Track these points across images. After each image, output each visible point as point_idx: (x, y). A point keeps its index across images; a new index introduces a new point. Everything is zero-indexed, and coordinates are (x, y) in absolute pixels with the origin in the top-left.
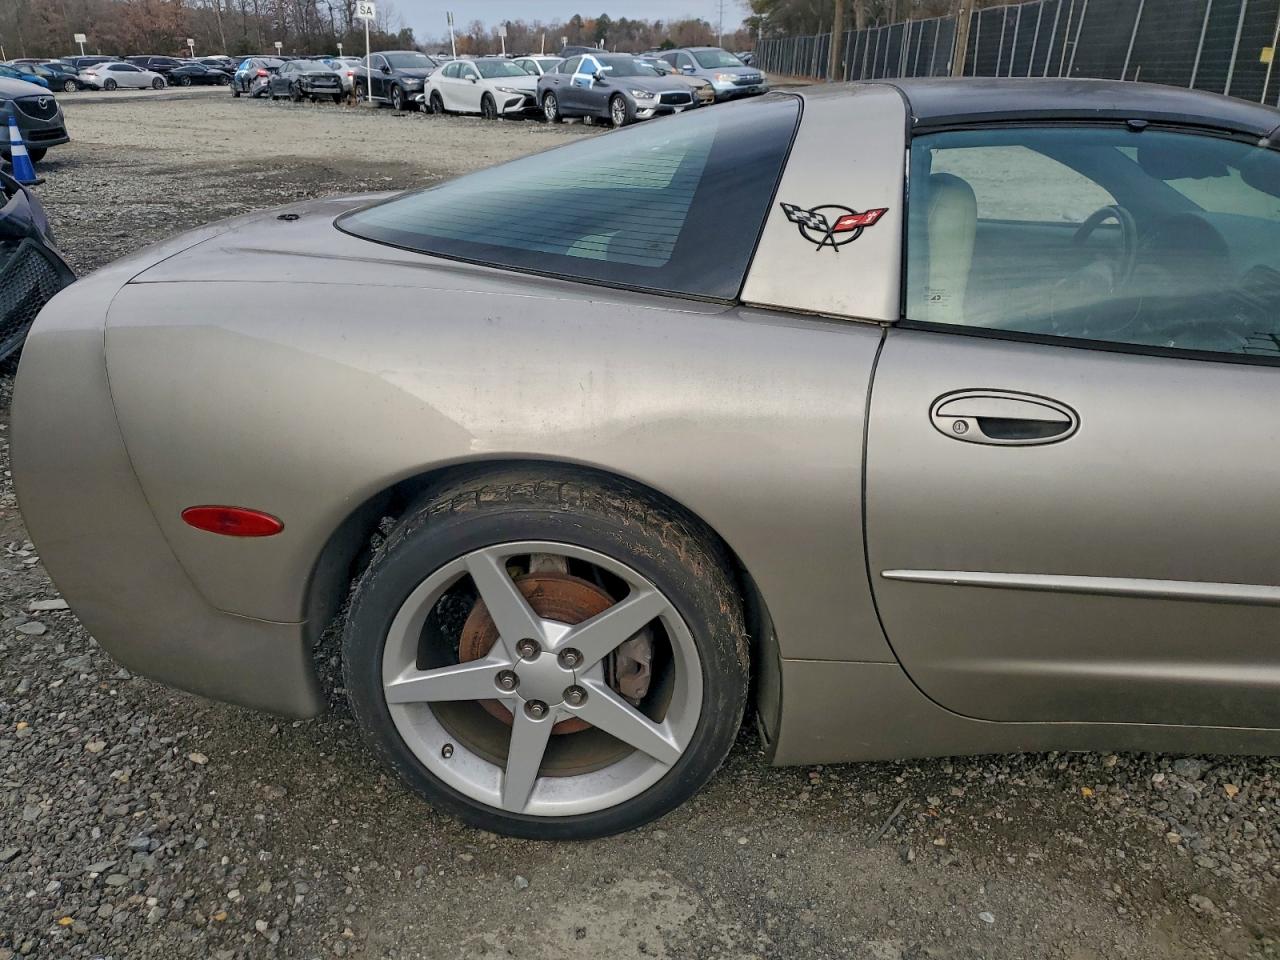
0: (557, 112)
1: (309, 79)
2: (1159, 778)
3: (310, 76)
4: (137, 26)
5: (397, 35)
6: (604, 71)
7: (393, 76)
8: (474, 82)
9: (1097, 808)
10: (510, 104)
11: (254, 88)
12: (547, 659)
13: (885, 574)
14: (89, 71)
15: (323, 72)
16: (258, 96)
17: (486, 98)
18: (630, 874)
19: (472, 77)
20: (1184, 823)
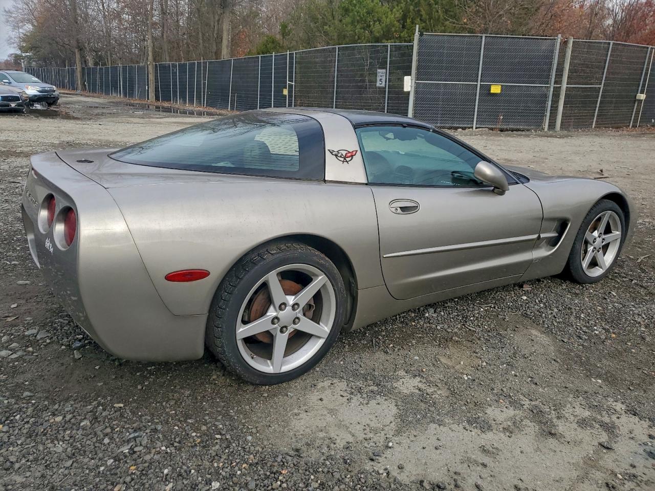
2: (427, 315)
9: (418, 327)
12: (289, 308)
13: (384, 256)
18: (319, 382)
20: (439, 324)
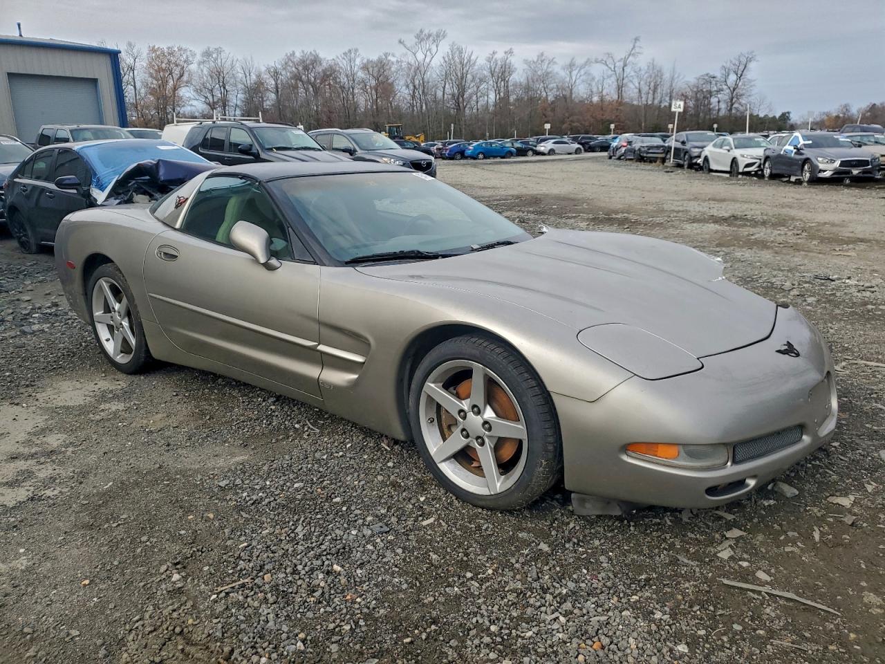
0: (771, 172)
1: (646, 149)
3: (647, 147)
4: (593, 118)
5: (777, 117)
6: (804, 145)
7: (688, 147)
8: (729, 151)
10: (748, 165)
11: (618, 154)
14: (542, 145)
15: (655, 144)
16: (619, 159)
17: (734, 161)
19: (728, 148)
